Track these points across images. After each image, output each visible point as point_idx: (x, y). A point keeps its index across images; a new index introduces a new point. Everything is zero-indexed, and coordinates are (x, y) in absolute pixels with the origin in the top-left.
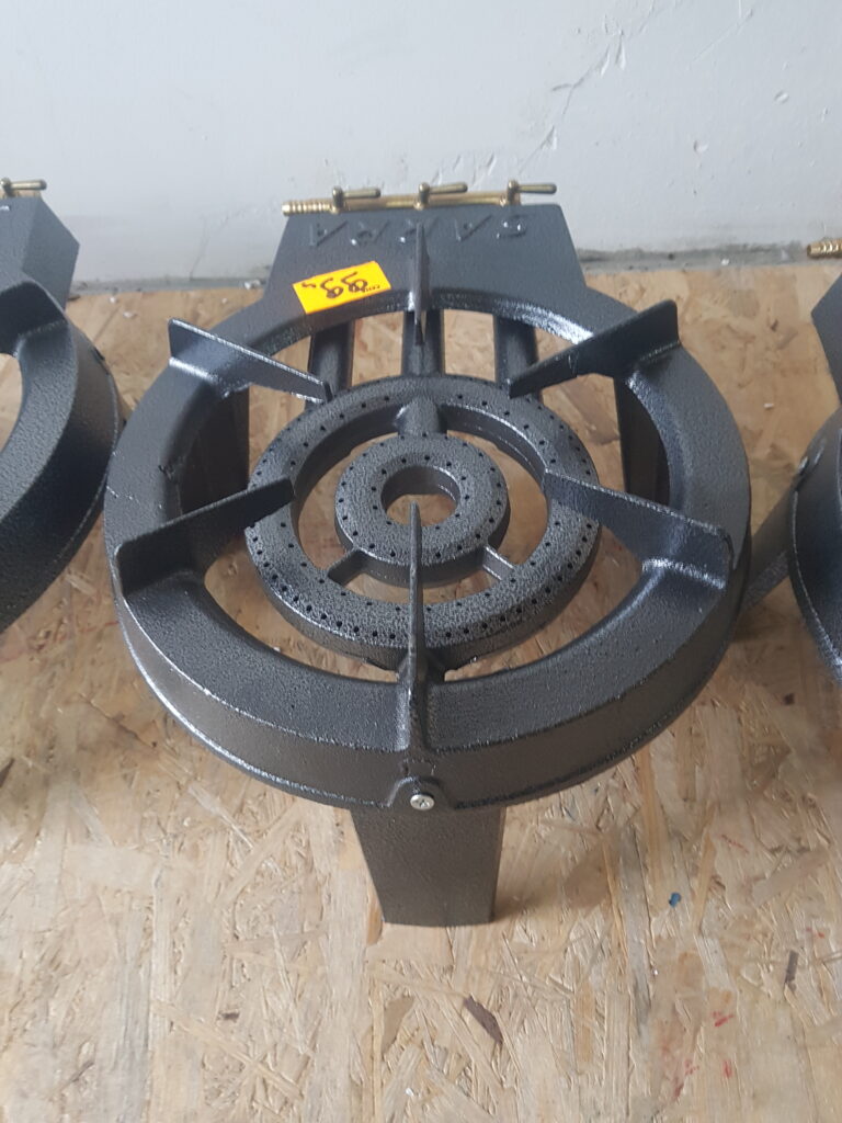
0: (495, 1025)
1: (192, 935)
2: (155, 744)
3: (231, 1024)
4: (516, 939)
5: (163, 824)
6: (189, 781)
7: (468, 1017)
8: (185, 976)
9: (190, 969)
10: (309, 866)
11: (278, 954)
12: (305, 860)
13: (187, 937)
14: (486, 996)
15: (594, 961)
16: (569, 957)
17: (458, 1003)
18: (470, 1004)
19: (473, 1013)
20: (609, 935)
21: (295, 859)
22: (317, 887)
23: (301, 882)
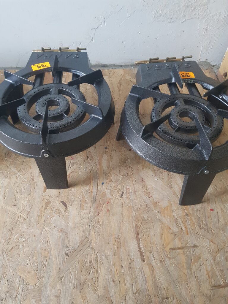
0: (66, 205)
1: (8, 192)
2: (3, 159)
3: (15, 207)
4: (72, 191)
5: (4, 173)
6: (10, 165)
7: (61, 204)
8: (6, 199)
9: (7, 198)
10: (33, 180)
11: (25, 195)
12: (32, 179)
13: (7, 193)
14: (65, 200)
15: (86, 194)
16: (82, 193)
17: (59, 202)
18: (62, 202)
19: (62, 203)
20: (90, 190)
21: (30, 179)
22: (34, 183)
23: (31, 183)
